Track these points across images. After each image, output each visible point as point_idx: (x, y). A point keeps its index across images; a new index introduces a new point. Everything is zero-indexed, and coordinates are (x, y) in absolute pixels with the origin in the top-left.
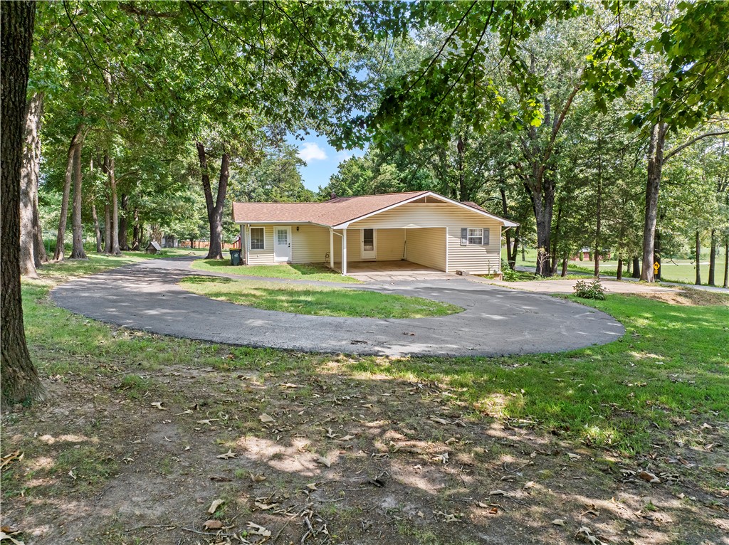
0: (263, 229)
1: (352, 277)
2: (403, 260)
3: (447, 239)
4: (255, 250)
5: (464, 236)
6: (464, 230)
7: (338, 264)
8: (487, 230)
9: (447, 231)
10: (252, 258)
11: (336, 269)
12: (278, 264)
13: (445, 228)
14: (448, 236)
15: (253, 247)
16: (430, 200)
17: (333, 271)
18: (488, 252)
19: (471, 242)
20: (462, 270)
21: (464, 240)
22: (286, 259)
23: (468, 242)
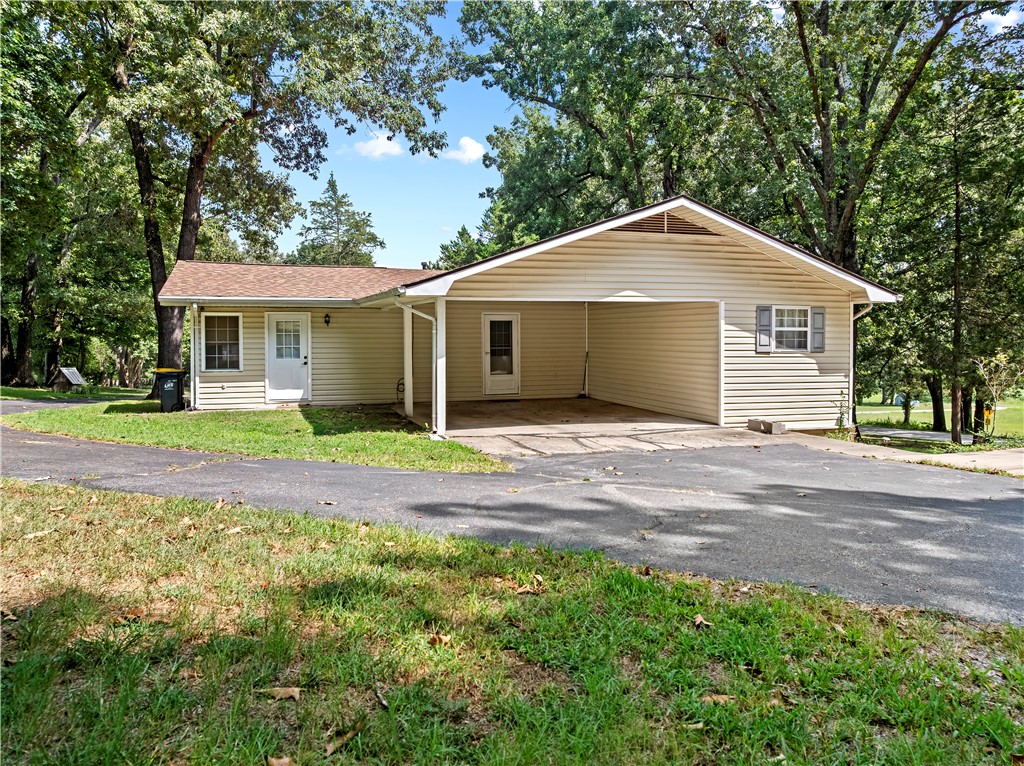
0: (236, 319)
1: (463, 442)
2: (582, 396)
3: (723, 334)
4: (216, 372)
5: (763, 328)
6: (763, 310)
7: (425, 407)
8: (819, 312)
9: (722, 313)
10: (204, 393)
11: (417, 421)
12: (273, 407)
13: (715, 306)
14: (723, 326)
15: (210, 364)
16: (679, 226)
17: (412, 426)
18: (822, 371)
19: (779, 343)
20: (768, 419)
21: (764, 339)
22: (298, 394)
23: (773, 343)
